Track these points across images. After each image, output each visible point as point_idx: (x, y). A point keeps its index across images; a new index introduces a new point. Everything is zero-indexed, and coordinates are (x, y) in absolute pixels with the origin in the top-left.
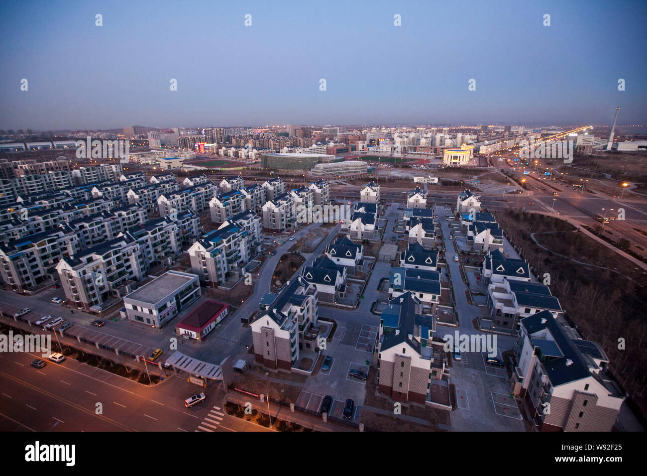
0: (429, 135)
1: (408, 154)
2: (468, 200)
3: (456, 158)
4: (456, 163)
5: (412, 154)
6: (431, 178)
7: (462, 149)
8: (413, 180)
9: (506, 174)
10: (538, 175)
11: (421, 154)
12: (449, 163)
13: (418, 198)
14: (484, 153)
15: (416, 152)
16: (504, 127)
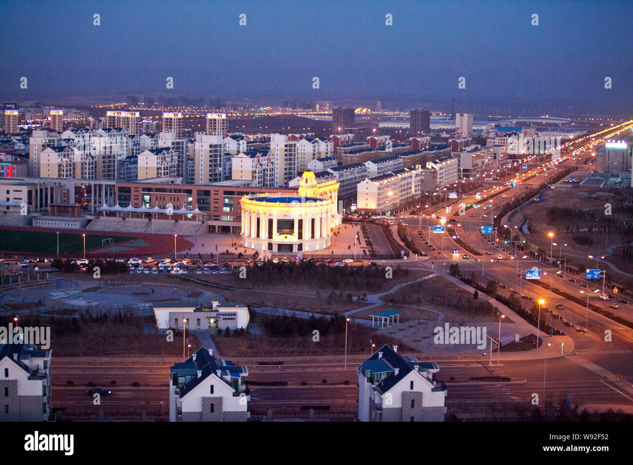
0: (167, 139)
1: (100, 214)
2: (403, 385)
3: (286, 225)
4: (290, 247)
5: (112, 214)
6: (223, 310)
7: (302, 193)
8: (152, 319)
9: (468, 282)
10: (565, 279)
11: (149, 215)
12: (265, 247)
13: (216, 394)
14: (372, 205)
15: (130, 208)
16: (406, 115)
